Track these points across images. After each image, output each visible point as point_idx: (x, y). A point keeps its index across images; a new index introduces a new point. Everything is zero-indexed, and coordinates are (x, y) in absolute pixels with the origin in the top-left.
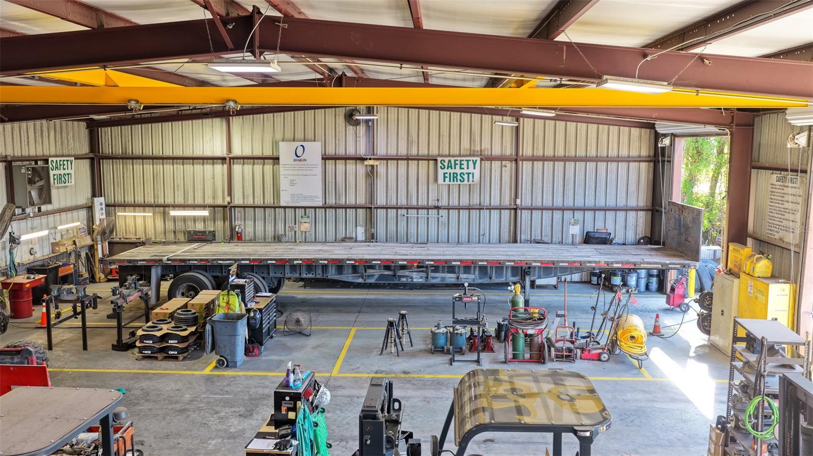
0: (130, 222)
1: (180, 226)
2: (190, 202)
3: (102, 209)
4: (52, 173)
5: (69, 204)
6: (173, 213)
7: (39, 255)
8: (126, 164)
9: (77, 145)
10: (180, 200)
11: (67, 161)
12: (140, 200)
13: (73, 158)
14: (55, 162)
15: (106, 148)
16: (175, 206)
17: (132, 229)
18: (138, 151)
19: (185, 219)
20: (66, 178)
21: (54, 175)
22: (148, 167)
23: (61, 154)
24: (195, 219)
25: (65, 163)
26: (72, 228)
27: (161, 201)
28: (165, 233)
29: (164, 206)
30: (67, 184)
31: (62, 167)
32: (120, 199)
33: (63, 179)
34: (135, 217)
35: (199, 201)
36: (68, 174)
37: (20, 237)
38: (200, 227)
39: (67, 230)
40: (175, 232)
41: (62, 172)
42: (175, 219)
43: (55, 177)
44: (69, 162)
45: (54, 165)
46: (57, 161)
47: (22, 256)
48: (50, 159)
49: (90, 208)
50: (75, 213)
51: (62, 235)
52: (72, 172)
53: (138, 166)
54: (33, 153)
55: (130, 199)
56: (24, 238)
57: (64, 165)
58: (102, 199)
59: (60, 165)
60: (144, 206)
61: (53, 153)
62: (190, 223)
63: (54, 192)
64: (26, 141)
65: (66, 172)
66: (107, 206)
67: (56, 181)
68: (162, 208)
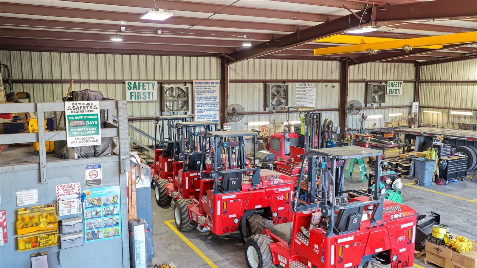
0: (430, 116)
1: (457, 120)
2: (464, 107)
3: (416, 108)
4: (388, 89)
5: (398, 104)
6: (452, 112)
7: (377, 126)
8: (432, 85)
9: (407, 75)
10: (458, 106)
11: (399, 83)
12: (437, 105)
13: (402, 82)
14: (391, 83)
15: (423, 77)
16: (454, 109)
17: (431, 120)
18: (438, 79)
19: (459, 117)
20: (397, 91)
21: (390, 89)
22: (443, 87)
23: (397, 79)
24: (465, 117)
25: (397, 84)
26: (399, 117)
27: (447, 106)
28: (448, 124)
29: (449, 109)
30: (397, 94)
31: (395, 86)
32: (427, 104)
33: (395, 92)
34: (433, 113)
35: (469, 107)
36: (398, 89)
37: (367, 117)
38: (468, 121)
39: (396, 117)
40: (453, 124)
41: (395, 88)
42: (454, 116)
43: (391, 90)
44: (400, 84)
45: (390, 84)
46: (392, 83)
47: (368, 125)
48: (388, 82)
49: (411, 107)
50: (401, 109)
51: (392, 119)
52: (401, 89)
53: (438, 86)
54: (380, 79)
55: (432, 104)
56: (369, 117)
57: (396, 85)
58: (417, 104)
59: (394, 85)
60: (438, 108)
61: (392, 78)
62: (462, 119)
63: (387, 98)
64: (378, 73)
65: (397, 88)
66: (419, 107)
67: (390, 92)
68: (448, 110)
